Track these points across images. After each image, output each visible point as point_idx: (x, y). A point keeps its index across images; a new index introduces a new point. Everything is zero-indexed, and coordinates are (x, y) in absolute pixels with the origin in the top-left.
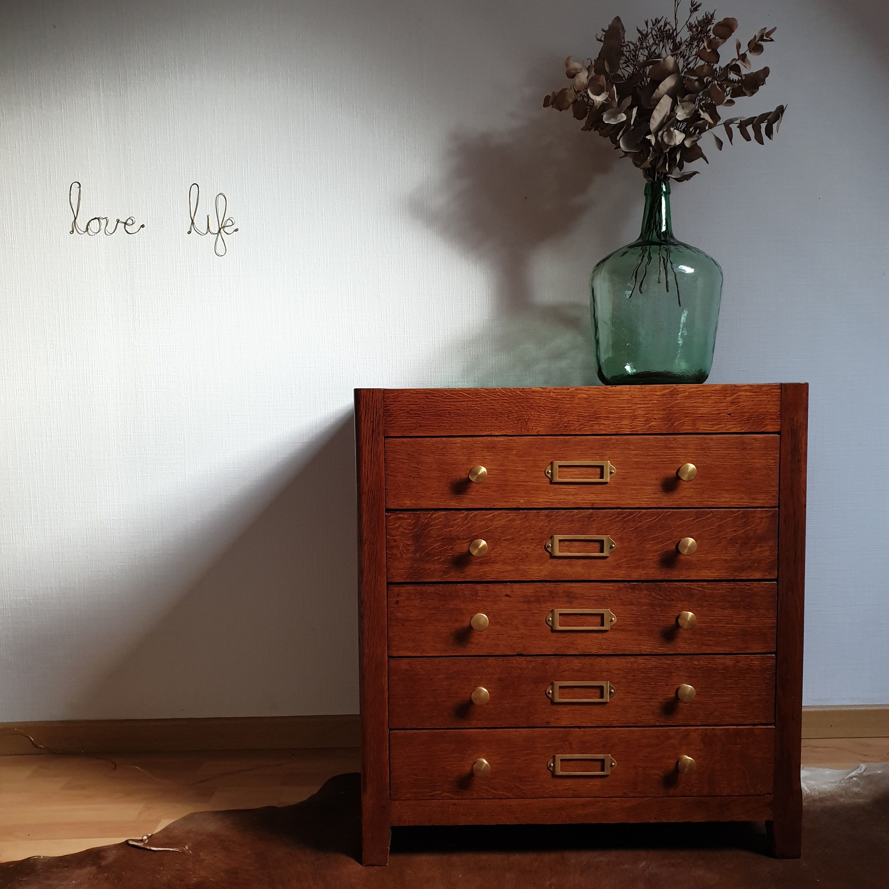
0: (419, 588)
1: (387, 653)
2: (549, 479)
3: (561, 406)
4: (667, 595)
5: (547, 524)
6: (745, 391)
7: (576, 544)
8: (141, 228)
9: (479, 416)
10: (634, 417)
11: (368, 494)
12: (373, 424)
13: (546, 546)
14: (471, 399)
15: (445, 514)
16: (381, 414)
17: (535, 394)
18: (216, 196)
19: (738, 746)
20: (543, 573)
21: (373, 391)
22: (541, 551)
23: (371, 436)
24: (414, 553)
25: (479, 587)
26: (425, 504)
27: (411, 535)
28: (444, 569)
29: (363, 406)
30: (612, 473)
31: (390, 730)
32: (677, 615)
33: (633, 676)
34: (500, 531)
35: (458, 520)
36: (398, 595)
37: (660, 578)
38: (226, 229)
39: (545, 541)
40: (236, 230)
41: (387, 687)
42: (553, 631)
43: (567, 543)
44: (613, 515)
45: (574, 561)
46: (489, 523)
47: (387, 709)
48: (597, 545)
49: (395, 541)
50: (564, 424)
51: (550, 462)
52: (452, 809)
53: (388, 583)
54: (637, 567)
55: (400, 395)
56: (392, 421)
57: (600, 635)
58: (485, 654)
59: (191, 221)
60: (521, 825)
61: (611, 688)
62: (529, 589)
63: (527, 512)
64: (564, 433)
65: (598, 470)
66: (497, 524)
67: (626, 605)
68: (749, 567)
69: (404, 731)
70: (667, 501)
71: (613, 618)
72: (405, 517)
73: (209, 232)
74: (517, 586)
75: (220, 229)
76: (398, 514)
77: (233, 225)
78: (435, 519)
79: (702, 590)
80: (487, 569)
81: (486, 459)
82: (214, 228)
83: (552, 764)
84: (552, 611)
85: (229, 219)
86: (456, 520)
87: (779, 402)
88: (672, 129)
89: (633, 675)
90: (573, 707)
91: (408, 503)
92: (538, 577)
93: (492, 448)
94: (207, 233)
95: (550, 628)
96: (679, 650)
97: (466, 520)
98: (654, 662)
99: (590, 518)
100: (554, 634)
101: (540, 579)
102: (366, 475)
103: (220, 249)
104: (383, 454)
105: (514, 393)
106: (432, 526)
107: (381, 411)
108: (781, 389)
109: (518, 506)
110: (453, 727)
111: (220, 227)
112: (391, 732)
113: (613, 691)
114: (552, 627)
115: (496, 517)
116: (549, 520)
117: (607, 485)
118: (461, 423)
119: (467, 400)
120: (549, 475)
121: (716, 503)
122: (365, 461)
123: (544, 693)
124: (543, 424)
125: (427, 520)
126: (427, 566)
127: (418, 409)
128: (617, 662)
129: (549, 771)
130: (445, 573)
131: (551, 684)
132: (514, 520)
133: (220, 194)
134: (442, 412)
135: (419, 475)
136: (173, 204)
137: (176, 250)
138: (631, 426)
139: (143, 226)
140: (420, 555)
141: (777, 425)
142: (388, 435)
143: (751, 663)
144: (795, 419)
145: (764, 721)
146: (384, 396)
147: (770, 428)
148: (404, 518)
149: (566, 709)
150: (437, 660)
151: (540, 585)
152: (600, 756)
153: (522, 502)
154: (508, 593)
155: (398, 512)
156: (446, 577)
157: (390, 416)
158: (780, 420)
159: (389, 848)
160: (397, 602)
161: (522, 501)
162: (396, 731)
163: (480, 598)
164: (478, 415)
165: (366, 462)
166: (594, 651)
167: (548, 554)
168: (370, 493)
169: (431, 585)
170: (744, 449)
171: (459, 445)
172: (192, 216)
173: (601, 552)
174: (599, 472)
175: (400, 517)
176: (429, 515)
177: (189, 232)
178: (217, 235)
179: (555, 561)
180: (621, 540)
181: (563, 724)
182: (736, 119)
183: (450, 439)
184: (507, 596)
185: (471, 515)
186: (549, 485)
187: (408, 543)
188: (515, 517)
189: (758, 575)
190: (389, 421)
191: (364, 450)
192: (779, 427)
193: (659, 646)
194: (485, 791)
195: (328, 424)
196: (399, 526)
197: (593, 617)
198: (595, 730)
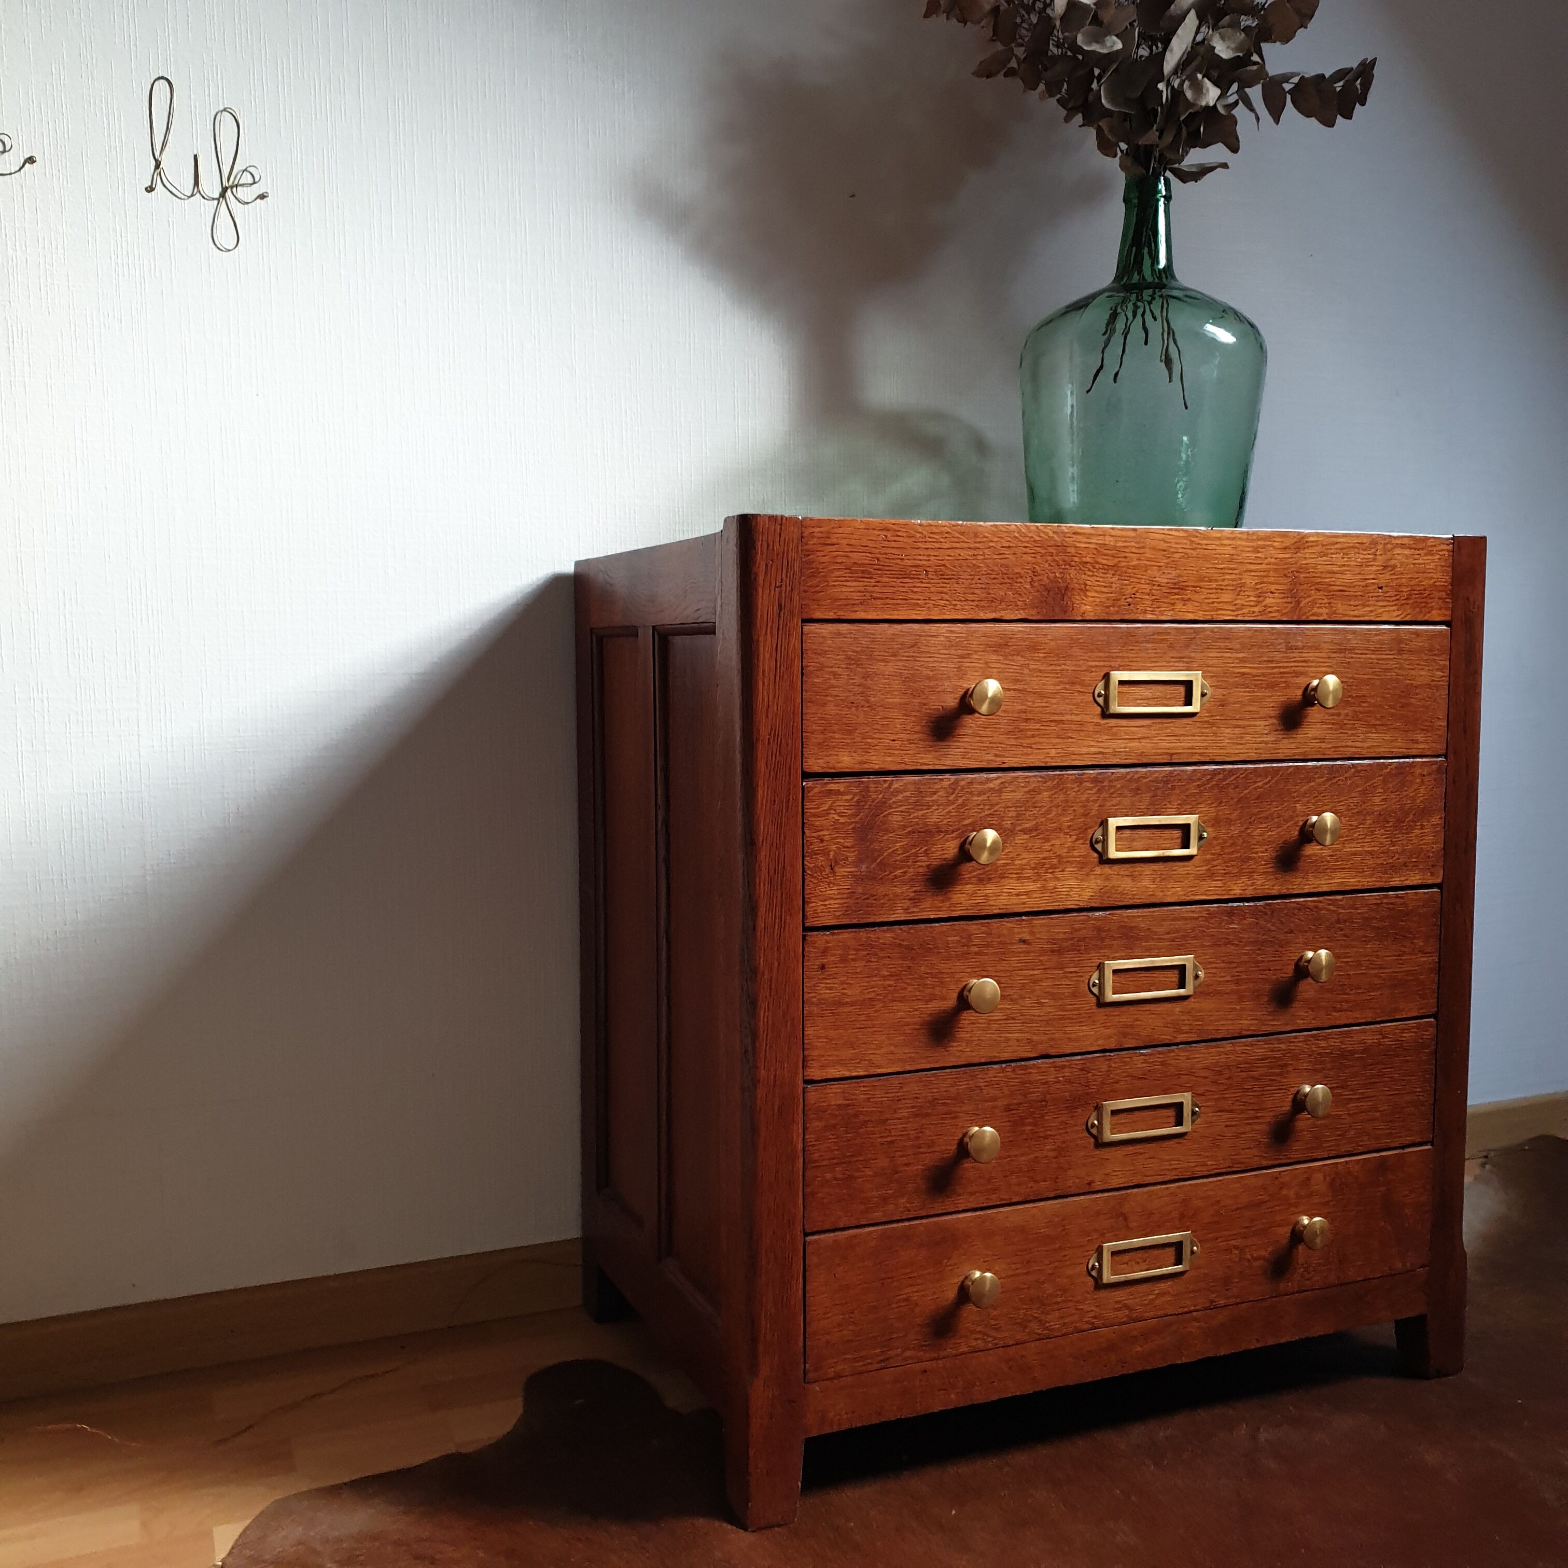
0: (863, 934)
1: (801, 1075)
2: (1099, 709)
3: (1123, 564)
4: (1282, 923)
5: (1094, 798)
6: (1403, 546)
7: (1143, 833)
8: (27, 165)
9: (980, 579)
10: (1239, 588)
11: (769, 743)
12: (781, 592)
13: (1094, 840)
14: (966, 545)
15: (915, 783)
16: (796, 569)
17: (1079, 538)
18: (213, 113)
19: (1380, 1189)
20: (1087, 894)
21: (782, 519)
22: (1085, 849)
23: (776, 616)
24: (859, 861)
25: (973, 927)
26: (877, 762)
27: (851, 827)
28: (912, 895)
29: (762, 554)
30: (1206, 694)
31: (806, 1235)
32: (1297, 958)
33: (1230, 1078)
34: (1014, 814)
35: (940, 794)
36: (825, 952)
37: (1274, 892)
38: (241, 192)
39: (1090, 832)
40: (262, 197)
41: (800, 1146)
42: (1101, 1004)
43: (1128, 832)
44: (1204, 775)
45: (1139, 867)
46: (994, 799)
47: (801, 1193)
48: (1177, 833)
49: (822, 841)
50: (1126, 599)
51: (1103, 674)
52: (920, 1380)
53: (806, 929)
54: (1239, 875)
55: (835, 530)
56: (817, 586)
57: (1177, 1007)
58: (983, 1060)
59: (153, 163)
60: (1041, 1392)
61: (1194, 1105)
62: (1060, 927)
63: (1060, 775)
64: (1126, 617)
65: (1181, 689)
66: (1009, 800)
67: (1220, 945)
68: (1405, 864)
69: (832, 1234)
70: (1288, 746)
71: (1200, 973)
72: (842, 790)
73: (198, 194)
74: (1039, 921)
75: (224, 190)
76: (827, 783)
77: (255, 183)
78: (898, 791)
79: (1334, 911)
80: (991, 889)
81: (991, 668)
82: (210, 185)
83: (1097, 1264)
84: (1099, 966)
85: (245, 170)
86: (935, 793)
87: (1450, 569)
88: (1200, 76)
89: (1227, 1076)
90: (1130, 1149)
91: (846, 760)
92: (1077, 903)
93: (1002, 646)
94: (192, 195)
95: (1094, 1000)
96: (1301, 1024)
97: (953, 793)
98: (1260, 1049)
99: (1166, 782)
100: (1102, 1010)
101: (1082, 904)
102: (766, 704)
103: (225, 236)
104: (798, 658)
105: (1042, 535)
106: (891, 807)
107: (797, 565)
108: (1453, 544)
109: (1046, 763)
110: (924, 1214)
111: (225, 183)
112: (808, 1239)
113: (1197, 1109)
114: (1098, 998)
115: (1007, 785)
116: (1099, 789)
117: (1195, 719)
118: (946, 593)
119: (958, 545)
120: (1101, 700)
121: (1359, 750)
122: (764, 672)
123: (1084, 1127)
124: (1091, 599)
125: (880, 796)
126: (881, 890)
127: (867, 562)
128: (1205, 1056)
129: (1090, 1278)
130: (915, 901)
131: (1095, 1110)
132: (1035, 791)
133: (225, 110)
134: (913, 569)
135: (868, 701)
136: (108, 119)
137: (118, 227)
138: (1235, 605)
139: (31, 160)
140: (867, 868)
141: (1447, 609)
142: (809, 617)
143: (1401, 1037)
144: (1471, 600)
145: (1418, 1140)
146: (802, 533)
147: (1435, 615)
148: (838, 793)
149: (1120, 1152)
150: (895, 1080)
151: (1081, 916)
152: (1175, 1236)
153: (1051, 754)
154: (1027, 937)
155: (826, 780)
156: (915, 910)
157: (813, 575)
158: (1450, 601)
159: (800, 1484)
160: (823, 967)
161: (1053, 752)
162: (816, 1237)
163: (976, 949)
164: (977, 577)
165: (766, 673)
166: (1167, 1038)
167: (1096, 855)
168: (771, 741)
169: (885, 928)
170: (1401, 651)
171: (943, 639)
172: (157, 155)
173: (1183, 848)
174: (1183, 694)
175: (830, 791)
176: (886, 785)
177: (150, 189)
178: (216, 202)
179: (1107, 869)
180: (1216, 822)
181: (1116, 1183)
182: (1293, 75)
183: (926, 627)
184: (1024, 941)
185: (963, 783)
186: (1098, 720)
187: (846, 844)
188: (1041, 784)
189: (1415, 879)
190: (811, 586)
191: (761, 649)
192: (1449, 613)
193: (1270, 1018)
194: (980, 1336)
195: (465, 635)
196: (829, 809)
197: (1165, 973)
198: (1167, 1188)
